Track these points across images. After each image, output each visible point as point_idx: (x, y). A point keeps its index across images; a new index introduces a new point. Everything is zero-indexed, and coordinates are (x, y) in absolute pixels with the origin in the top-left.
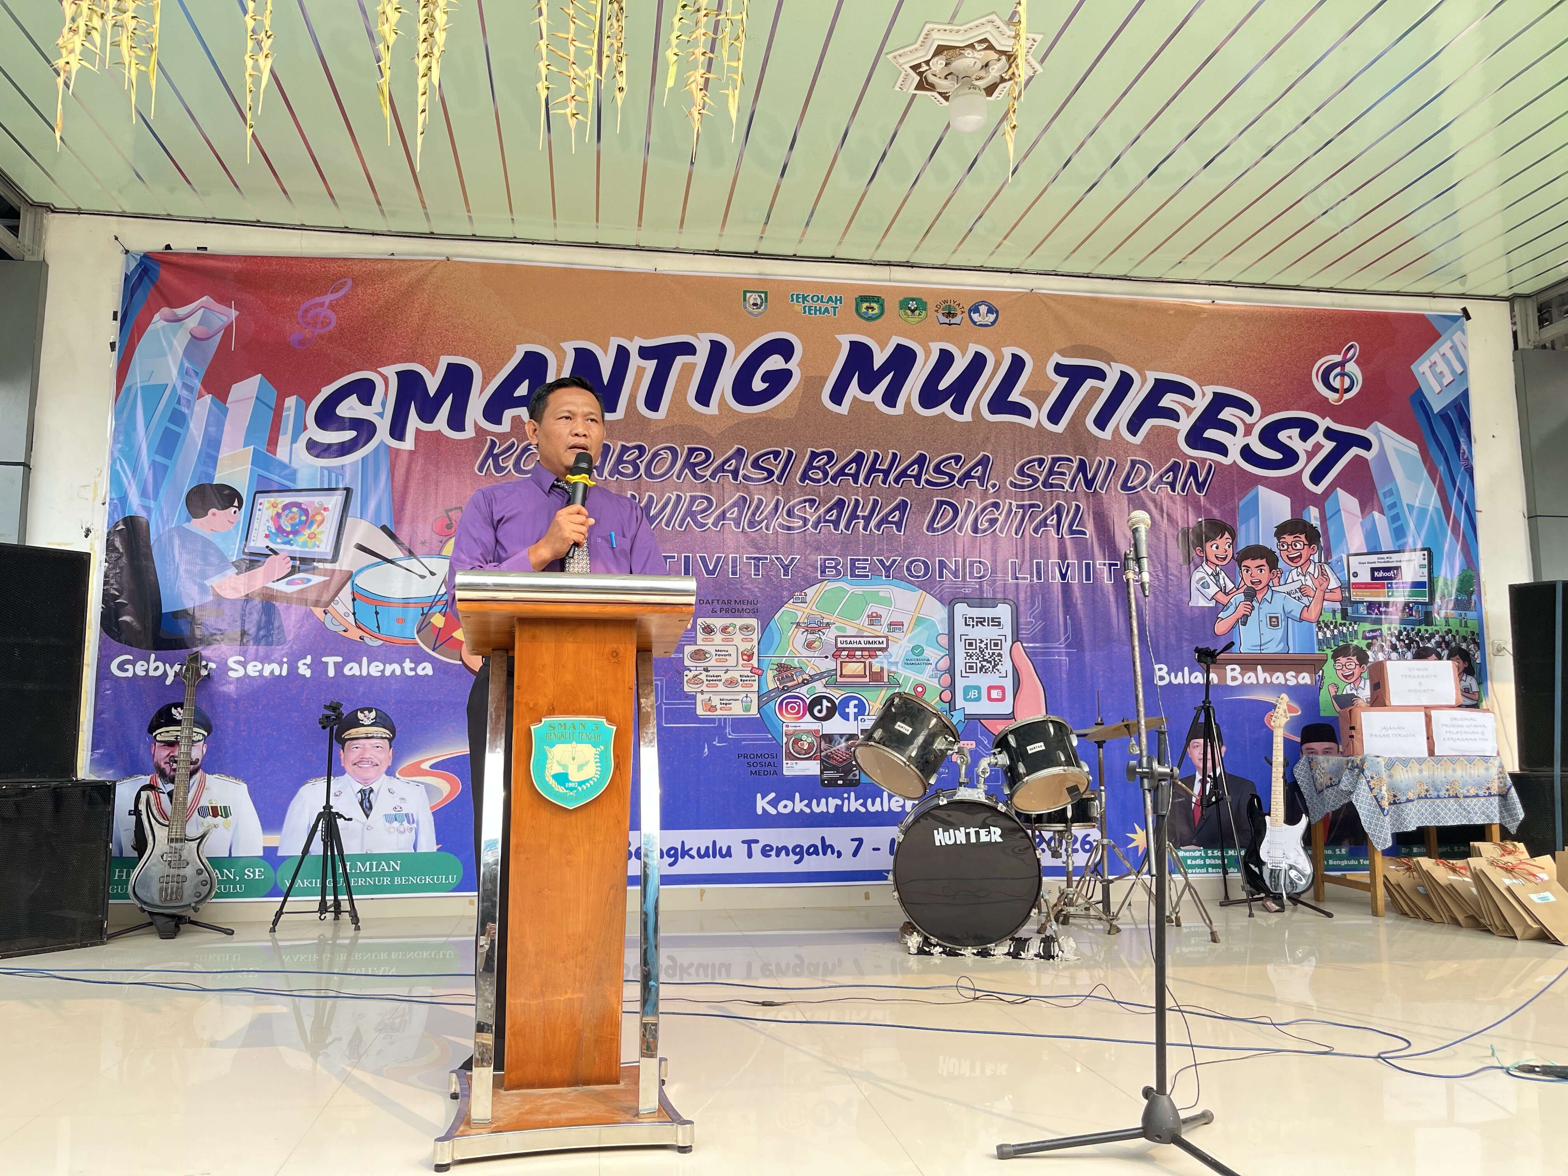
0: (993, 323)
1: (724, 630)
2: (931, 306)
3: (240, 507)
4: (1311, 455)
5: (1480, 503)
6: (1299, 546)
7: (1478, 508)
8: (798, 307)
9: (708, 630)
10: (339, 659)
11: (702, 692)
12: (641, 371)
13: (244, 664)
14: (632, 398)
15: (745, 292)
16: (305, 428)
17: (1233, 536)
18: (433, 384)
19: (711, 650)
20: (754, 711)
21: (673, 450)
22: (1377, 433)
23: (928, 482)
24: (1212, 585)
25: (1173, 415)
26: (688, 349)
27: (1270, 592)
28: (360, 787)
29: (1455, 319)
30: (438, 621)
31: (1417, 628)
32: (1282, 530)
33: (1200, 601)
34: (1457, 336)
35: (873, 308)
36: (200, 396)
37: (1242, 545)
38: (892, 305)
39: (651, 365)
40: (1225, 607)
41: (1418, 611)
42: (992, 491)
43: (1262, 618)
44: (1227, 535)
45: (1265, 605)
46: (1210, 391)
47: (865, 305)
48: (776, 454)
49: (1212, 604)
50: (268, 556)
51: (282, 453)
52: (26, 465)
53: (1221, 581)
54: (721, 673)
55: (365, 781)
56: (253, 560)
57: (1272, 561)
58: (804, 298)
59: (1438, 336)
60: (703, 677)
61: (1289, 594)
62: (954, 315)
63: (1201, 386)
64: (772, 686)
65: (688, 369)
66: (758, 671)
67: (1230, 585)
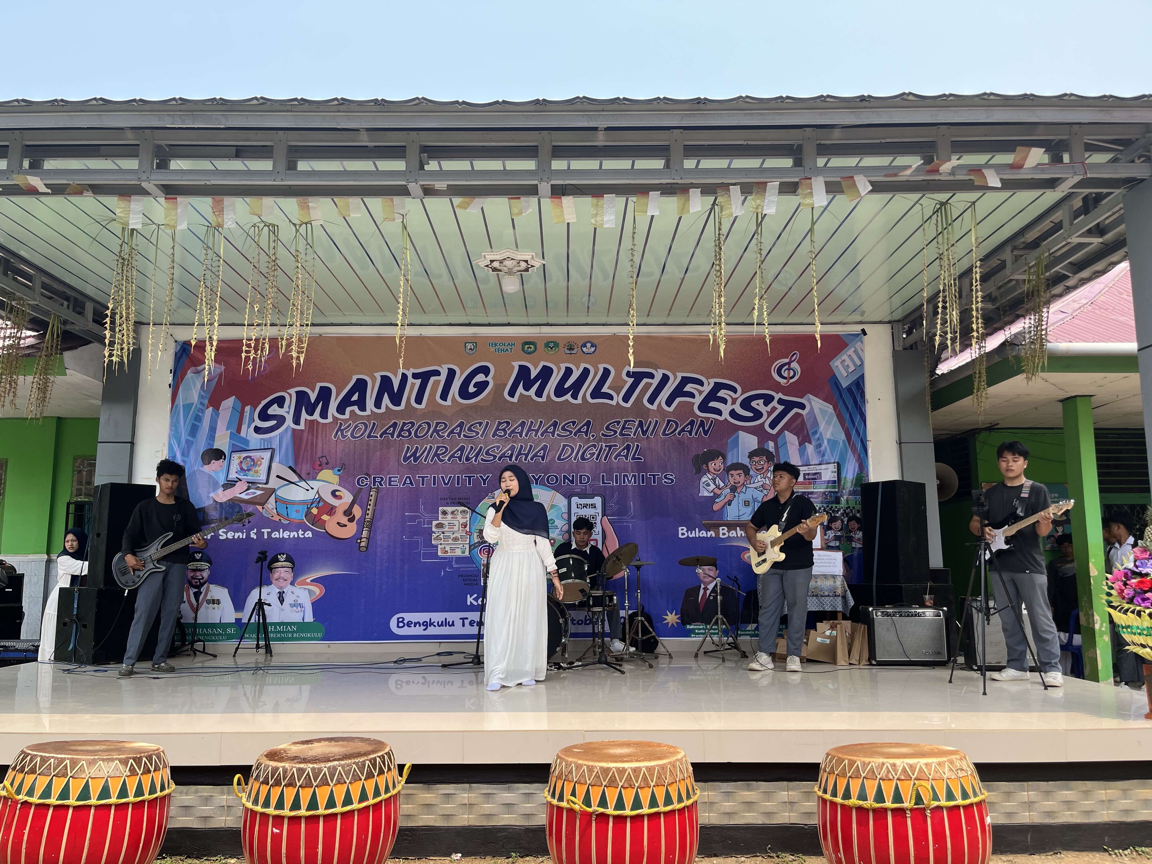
0: (593, 352)
1: (453, 513)
2: (561, 345)
3: (225, 459)
4: (769, 414)
5: (869, 436)
6: (762, 463)
7: (869, 438)
8: (492, 349)
9: (445, 513)
10: (270, 530)
11: (441, 544)
12: (413, 385)
13: (226, 533)
14: (409, 399)
15: (465, 343)
16: (254, 421)
17: (724, 458)
18: (313, 397)
19: (446, 523)
20: (467, 553)
21: (429, 425)
22: (809, 401)
23: (558, 435)
24: (712, 484)
25: (692, 396)
26: (437, 373)
27: (745, 488)
28: (279, 590)
29: (857, 335)
30: (315, 511)
31: (830, 506)
32: (752, 455)
33: (705, 493)
34: (858, 345)
35: (531, 348)
36: (208, 408)
37: (729, 463)
38: (541, 346)
39: (418, 382)
40: (719, 496)
41: (830, 496)
42: (592, 438)
43: (740, 501)
44: (720, 458)
45: (742, 495)
46: (712, 381)
47: (527, 346)
48: (480, 424)
49: (712, 494)
50: (237, 482)
51: (243, 434)
52: (132, 443)
53: (717, 482)
54: (451, 535)
55: (281, 588)
56: (230, 484)
57: (746, 470)
58: (496, 345)
59: (847, 345)
60: (441, 536)
61: (756, 488)
62: (573, 349)
63: (707, 379)
64: (476, 540)
65: (437, 383)
66: (470, 533)
67: (722, 484)
